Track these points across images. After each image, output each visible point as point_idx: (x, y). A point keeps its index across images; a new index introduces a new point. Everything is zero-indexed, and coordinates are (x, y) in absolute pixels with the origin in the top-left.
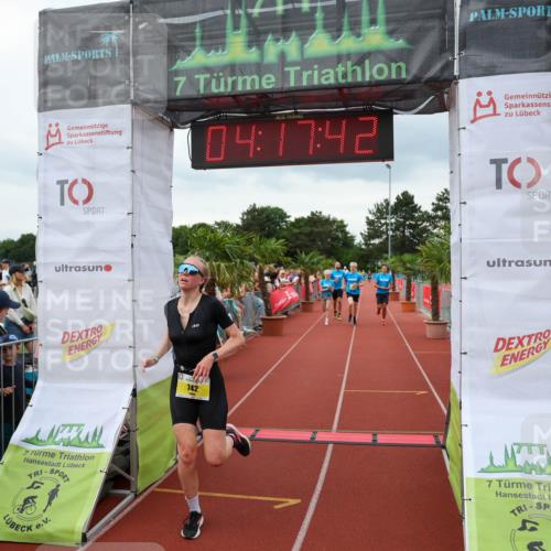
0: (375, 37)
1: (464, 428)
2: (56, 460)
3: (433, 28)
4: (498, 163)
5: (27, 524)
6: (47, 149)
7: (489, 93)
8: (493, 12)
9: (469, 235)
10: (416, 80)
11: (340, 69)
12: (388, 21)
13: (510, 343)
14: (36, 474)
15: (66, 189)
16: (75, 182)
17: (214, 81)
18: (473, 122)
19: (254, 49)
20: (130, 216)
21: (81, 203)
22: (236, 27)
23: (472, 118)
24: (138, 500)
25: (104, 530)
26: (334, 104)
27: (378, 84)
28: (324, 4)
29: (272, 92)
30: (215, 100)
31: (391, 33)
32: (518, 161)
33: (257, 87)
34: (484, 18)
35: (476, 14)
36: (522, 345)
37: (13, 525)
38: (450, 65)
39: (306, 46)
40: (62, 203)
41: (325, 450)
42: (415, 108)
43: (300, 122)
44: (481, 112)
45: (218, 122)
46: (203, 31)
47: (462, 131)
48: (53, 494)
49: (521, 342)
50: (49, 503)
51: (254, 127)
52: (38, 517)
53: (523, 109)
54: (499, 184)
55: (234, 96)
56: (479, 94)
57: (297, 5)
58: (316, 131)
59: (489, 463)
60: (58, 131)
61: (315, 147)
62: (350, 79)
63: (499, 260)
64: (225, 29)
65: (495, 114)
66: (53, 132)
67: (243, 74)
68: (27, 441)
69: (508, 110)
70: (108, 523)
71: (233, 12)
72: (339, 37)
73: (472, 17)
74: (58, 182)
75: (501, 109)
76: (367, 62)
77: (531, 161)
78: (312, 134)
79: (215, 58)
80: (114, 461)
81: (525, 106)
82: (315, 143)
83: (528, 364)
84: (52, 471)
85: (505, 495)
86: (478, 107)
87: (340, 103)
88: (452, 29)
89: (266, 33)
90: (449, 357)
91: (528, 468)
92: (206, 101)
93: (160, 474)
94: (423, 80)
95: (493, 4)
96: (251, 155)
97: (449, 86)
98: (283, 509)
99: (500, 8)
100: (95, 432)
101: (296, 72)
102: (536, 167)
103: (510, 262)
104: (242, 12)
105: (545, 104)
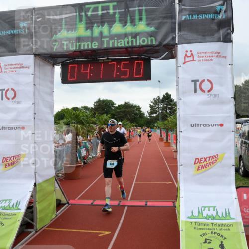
0: (142, 27)
1: (181, 198)
3: (166, 23)
7: (191, 51)
8: (192, 16)
9: (182, 112)
10: (160, 44)
13: (201, 161)
15: (4, 93)
16: (8, 90)
18: (184, 63)
19: (88, 30)
20: (33, 105)
21: (11, 99)
22: (81, 21)
23: (184, 62)
24: (37, 233)
26: (125, 55)
27: (143, 47)
28: (119, 11)
29: (97, 50)
31: (148, 25)
32: (203, 81)
33: (90, 47)
34: (188, 19)
35: (185, 17)
36: (206, 162)
38: (174, 39)
39: (111, 29)
40: (2, 99)
41: (124, 209)
42: (159, 57)
43: (109, 63)
44: (187, 59)
45: (74, 62)
47: (179, 67)
49: (205, 160)
51: (89, 65)
53: (205, 58)
55: (80, 52)
56: (187, 51)
57: (108, 11)
58: (117, 67)
59: (191, 214)
60: (1, 67)
61: (116, 74)
62: (130, 45)
63: (195, 124)
64: (76, 22)
65: (193, 60)
67: (84, 41)
69: (199, 59)
70: (22, 244)
71: (79, 14)
72: (126, 25)
73: (184, 18)
74: (1, 90)
75: (196, 58)
76: (138, 37)
77: (209, 80)
78: (115, 69)
80: (26, 215)
81: (207, 57)
82: (116, 72)
86: (186, 57)
87: (127, 55)
88: (175, 23)
89: (94, 23)
91: (207, 217)
93: (48, 221)
94: (163, 45)
95: (193, 12)
96: (88, 77)
97: (174, 48)
98: (102, 236)
99: (195, 15)
100: (17, 203)
101: (107, 41)
102: (211, 83)
103: (201, 125)
104: (83, 14)
105: (215, 56)
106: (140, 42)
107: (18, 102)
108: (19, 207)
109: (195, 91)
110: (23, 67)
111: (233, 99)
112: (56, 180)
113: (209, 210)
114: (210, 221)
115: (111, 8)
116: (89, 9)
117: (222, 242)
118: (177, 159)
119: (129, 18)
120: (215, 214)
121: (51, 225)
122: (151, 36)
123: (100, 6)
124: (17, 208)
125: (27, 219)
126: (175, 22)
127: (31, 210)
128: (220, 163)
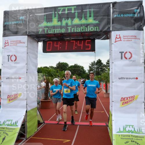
0: (91, 20)
1: (113, 121)
3: (105, 18)
6: (5, 47)
7: (119, 35)
8: (120, 15)
9: (114, 71)
10: (101, 31)
11: (82, 28)
12: (94, 16)
13: (124, 99)
15: (9, 57)
16: (12, 56)
17: (49, 30)
18: (115, 42)
19: (59, 22)
20: (26, 65)
21: (13, 61)
22: (55, 17)
23: (115, 41)
26: (80, 37)
27: (91, 32)
29: (64, 33)
30: (49, 35)
31: (95, 19)
32: (127, 52)
33: (60, 32)
34: (118, 16)
35: (116, 15)
38: (109, 28)
40: (8, 61)
41: (77, 127)
42: (101, 38)
43: (71, 41)
44: (117, 40)
45: (50, 41)
47: (112, 44)
48: (4, 139)
49: (127, 99)
50: (3, 142)
51: (59, 42)
54: (122, 58)
55: (54, 34)
56: (117, 35)
57: (71, 11)
58: (75, 43)
59: (119, 130)
60: (8, 42)
61: (75, 47)
62: (84, 31)
63: (122, 78)
64: (52, 17)
65: (121, 40)
66: (7, 42)
67: (56, 29)
69: (124, 40)
72: (81, 19)
74: (8, 56)
76: (88, 26)
77: (129, 52)
78: (74, 45)
79: (49, 24)
81: (128, 39)
83: (129, 104)
84: (4, 133)
85: (123, 139)
87: (82, 37)
89: (63, 18)
90: (109, 102)
91: (129, 131)
93: (33, 133)
94: (103, 31)
95: (120, 13)
96: (58, 49)
97: (109, 33)
98: (65, 143)
99: (122, 14)
101: (70, 28)
102: (131, 54)
105: (133, 38)
108: (17, 125)
110: (21, 43)
111: (144, 63)
112: (38, 109)
115: (73, 9)
116: (60, 10)
121: (35, 136)
123: (66, 8)
124: (15, 125)
125: (21, 132)
126: (110, 18)
128: (136, 100)
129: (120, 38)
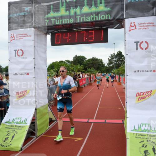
0: (102, 8)
1: (127, 118)
2: (14, 128)
3: (118, 4)
4: (137, 43)
5: (6, 145)
6: (11, 41)
7: (134, 23)
9: (129, 63)
10: (114, 18)
11: (92, 17)
12: (105, 3)
13: (140, 94)
14: (9, 131)
15: (16, 52)
16: (19, 50)
18: (129, 31)
19: (67, 11)
20: (34, 59)
21: (20, 56)
22: (62, 5)
23: (129, 30)
24: (37, 139)
25: (27, 147)
26: (91, 26)
27: (102, 21)
29: (73, 24)
30: (57, 26)
31: (106, 6)
32: (142, 42)
33: (68, 22)
34: (132, 1)
36: (144, 95)
37: (2, 145)
38: (123, 15)
39: (82, 10)
40: (15, 56)
41: (91, 124)
42: (114, 27)
43: (81, 32)
44: (132, 28)
45: (59, 32)
46: (53, 7)
47: (126, 34)
48: (13, 137)
49: (143, 94)
50: (12, 139)
51: (68, 34)
52: (9, 143)
53: (144, 27)
55: (62, 25)
56: (131, 23)
58: (86, 34)
59: (134, 128)
60: (14, 36)
61: (86, 39)
62: (94, 20)
63: (137, 70)
64: (59, 6)
65: (136, 29)
66: (12, 36)
68: (6, 122)
69: (139, 28)
70: (28, 145)
72: (91, 7)
73: (129, 1)
74: (14, 50)
76: (99, 15)
77: (146, 42)
78: (85, 36)
79: (57, 14)
80: (30, 127)
81: (144, 26)
83: (145, 100)
84: (13, 131)
85: (138, 138)
86: (131, 27)
88: (123, 5)
91: (144, 131)
92: (55, 27)
93: (44, 131)
94: (115, 19)
96: (68, 42)
97: (123, 21)
98: (77, 141)
100: (25, 120)
101: (79, 18)
103: (140, 71)
104: (64, 1)
105: (150, 26)
106: (101, 18)
107: (25, 58)
108: (26, 122)
109: (137, 49)
110: (27, 36)
112: (49, 106)
113: (146, 126)
114: (146, 133)
117: (154, 147)
118: (125, 93)
119: (93, 3)
120: (150, 129)
121: (46, 134)
122: (108, 14)
124: (25, 123)
125: (31, 130)
127: (34, 124)
128: (154, 95)
129: (135, 26)
